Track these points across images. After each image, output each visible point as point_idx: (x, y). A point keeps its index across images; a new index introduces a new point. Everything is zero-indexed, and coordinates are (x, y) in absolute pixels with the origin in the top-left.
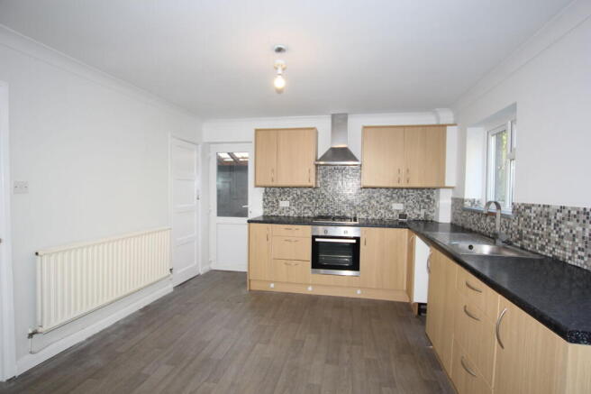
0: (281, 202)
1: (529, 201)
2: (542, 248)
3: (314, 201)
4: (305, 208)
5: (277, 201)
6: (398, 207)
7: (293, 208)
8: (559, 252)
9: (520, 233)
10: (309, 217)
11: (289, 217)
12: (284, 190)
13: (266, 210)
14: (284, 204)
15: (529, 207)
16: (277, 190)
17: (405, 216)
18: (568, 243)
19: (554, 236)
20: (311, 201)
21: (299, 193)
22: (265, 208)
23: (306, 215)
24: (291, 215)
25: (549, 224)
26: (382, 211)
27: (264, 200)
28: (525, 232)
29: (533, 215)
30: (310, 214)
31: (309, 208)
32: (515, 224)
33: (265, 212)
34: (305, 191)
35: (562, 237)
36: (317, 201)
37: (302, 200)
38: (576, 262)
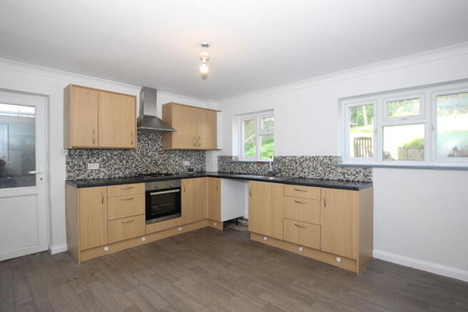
0: (89, 165)
1: (284, 155)
2: (293, 174)
3: (124, 162)
4: (115, 169)
5: (84, 164)
6: (186, 163)
7: (102, 170)
8: (302, 174)
9: (280, 170)
10: (119, 178)
11: (98, 179)
12: (93, 152)
13: (71, 174)
14: (93, 166)
15: (285, 158)
16: (85, 152)
17: (192, 170)
18: (306, 170)
19: (300, 168)
20: (121, 162)
21: (109, 155)
22: (69, 172)
23: (117, 176)
24: (101, 177)
25: (296, 163)
26: (177, 167)
27: (68, 163)
28: (282, 169)
29: (287, 161)
30: (121, 174)
31: (119, 169)
32: (277, 166)
33: (69, 177)
34: (115, 153)
35: (303, 168)
36: (127, 162)
37: (113, 161)
38: (311, 176)
